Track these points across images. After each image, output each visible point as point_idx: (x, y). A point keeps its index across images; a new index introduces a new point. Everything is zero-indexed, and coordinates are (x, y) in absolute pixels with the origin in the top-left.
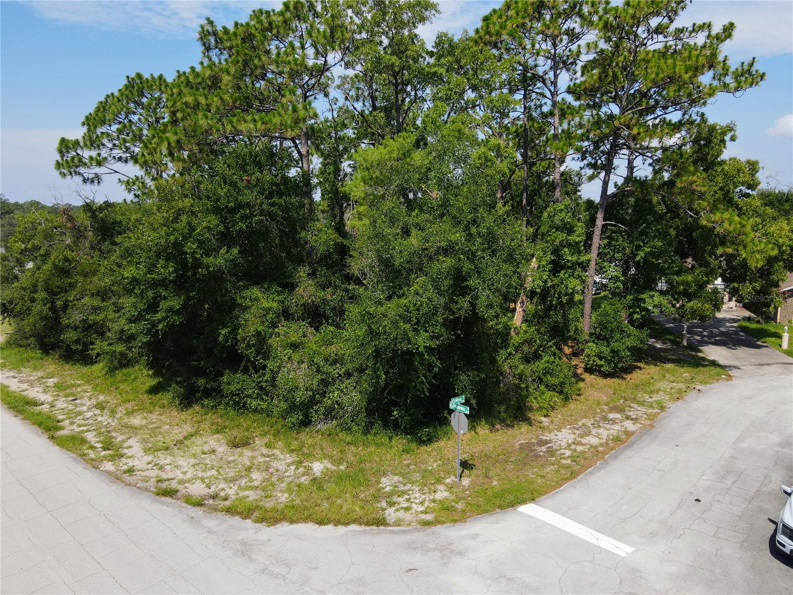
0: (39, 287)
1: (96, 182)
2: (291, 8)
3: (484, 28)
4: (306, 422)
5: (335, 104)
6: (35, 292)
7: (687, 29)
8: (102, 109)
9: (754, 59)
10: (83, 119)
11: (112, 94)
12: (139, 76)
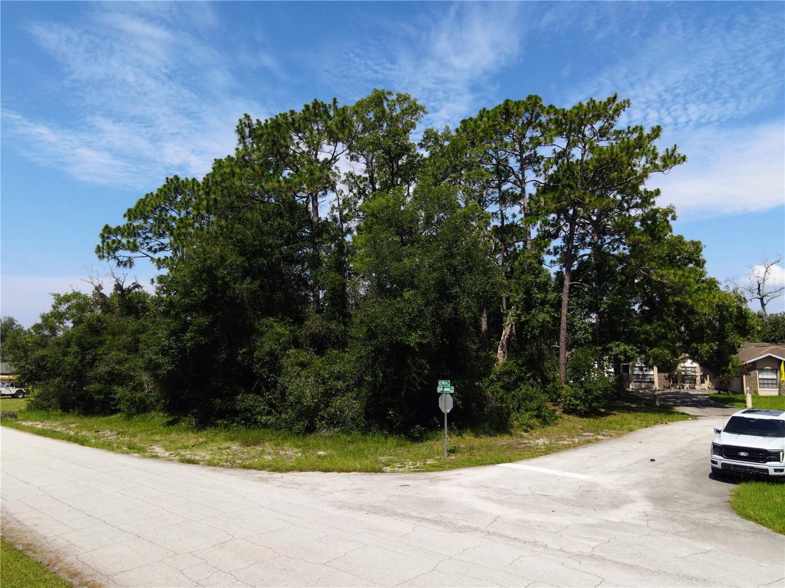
0: (73, 344)
1: (128, 265)
2: (311, 108)
3: (463, 127)
4: (310, 429)
5: (341, 195)
6: (69, 346)
7: (624, 131)
8: (142, 204)
9: (675, 145)
10: (125, 211)
11: (152, 193)
12: (177, 178)
